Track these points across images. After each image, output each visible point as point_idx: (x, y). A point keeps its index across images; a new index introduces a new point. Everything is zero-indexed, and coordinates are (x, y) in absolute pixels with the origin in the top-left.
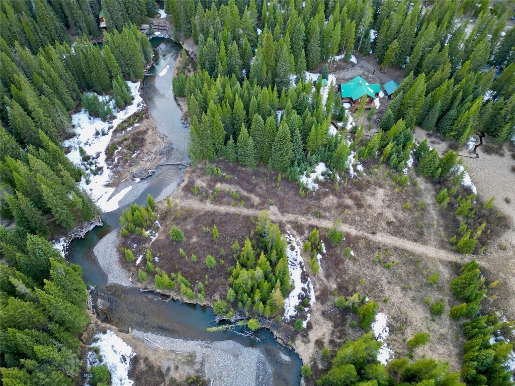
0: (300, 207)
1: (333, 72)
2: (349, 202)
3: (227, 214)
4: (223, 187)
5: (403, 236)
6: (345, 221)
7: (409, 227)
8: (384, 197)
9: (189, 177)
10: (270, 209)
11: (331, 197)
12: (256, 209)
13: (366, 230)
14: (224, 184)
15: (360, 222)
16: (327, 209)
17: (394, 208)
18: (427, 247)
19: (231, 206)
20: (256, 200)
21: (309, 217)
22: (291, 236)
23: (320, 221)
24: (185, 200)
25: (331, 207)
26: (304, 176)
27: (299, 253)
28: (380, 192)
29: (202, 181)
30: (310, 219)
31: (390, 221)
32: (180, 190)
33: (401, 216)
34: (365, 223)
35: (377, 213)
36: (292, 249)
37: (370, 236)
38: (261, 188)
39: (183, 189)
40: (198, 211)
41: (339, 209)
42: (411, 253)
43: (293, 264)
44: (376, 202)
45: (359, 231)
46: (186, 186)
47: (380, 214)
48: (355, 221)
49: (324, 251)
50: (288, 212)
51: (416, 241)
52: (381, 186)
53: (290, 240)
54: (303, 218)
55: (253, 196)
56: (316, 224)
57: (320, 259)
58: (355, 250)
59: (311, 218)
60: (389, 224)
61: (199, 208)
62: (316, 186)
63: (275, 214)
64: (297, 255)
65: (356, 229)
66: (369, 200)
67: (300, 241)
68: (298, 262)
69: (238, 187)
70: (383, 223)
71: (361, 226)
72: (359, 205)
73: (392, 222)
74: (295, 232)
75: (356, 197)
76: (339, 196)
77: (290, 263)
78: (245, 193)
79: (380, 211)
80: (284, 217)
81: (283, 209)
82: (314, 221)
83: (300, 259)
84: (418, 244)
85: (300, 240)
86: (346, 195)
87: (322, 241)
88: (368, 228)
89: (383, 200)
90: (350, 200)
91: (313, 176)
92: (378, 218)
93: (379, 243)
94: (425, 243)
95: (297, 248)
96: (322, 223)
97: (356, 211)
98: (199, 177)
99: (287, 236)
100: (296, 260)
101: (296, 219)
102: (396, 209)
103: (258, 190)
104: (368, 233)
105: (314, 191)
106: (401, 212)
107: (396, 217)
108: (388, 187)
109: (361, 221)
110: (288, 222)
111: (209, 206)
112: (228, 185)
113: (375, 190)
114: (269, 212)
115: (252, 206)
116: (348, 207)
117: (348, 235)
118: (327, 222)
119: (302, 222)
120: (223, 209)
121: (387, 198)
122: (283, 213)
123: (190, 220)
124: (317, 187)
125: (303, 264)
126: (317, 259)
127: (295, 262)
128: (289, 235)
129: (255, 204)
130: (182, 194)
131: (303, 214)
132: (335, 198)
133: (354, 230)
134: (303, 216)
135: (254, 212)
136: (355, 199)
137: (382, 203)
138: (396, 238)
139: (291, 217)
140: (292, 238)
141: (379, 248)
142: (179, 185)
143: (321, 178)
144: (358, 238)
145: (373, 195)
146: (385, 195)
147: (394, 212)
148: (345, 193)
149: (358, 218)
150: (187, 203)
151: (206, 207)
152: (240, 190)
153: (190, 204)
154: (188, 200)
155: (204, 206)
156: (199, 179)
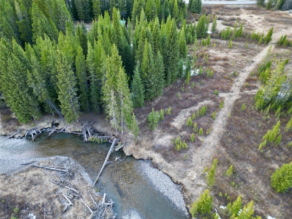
2: (220, 62)
3: (228, 128)
4: (179, 121)
9: (148, 150)
10: (223, 97)
13: (249, 63)
14: (175, 120)
17: (229, 51)
23: (241, 77)
25: (224, 69)
28: (212, 51)
29: (161, 136)
30: (238, 81)
32: (170, 165)
37: (256, 63)
39: (169, 161)
41: (227, 67)
45: (251, 65)
46: (165, 156)
47: (234, 56)
48: (241, 64)
54: (237, 83)
55: (201, 104)
56: (244, 79)
59: (237, 79)
63: (230, 96)
66: (220, 56)
69: (184, 110)
71: (246, 64)
72: (225, 60)
73: (242, 54)
74: (255, 90)
75: (215, 59)
76: (213, 64)
78: (196, 108)
79: (230, 55)
80: (235, 92)
89: (221, 53)
90: (218, 61)
97: (230, 62)
98: (152, 139)
101: (238, 86)
104: (253, 63)
107: (237, 52)
108: (209, 49)
110: (241, 91)
111: (211, 141)
112: (178, 117)
113: (209, 52)
115: (217, 107)
118: (241, 74)
119: (241, 84)
120: (218, 129)
121: (219, 51)
122: (229, 91)
129: (213, 104)
130: (178, 165)
131: (232, 82)
132: (215, 66)
133: (250, 67)
139: (235, 89)
142: (156, 166)
145: (214, 54)
146: (216, 51)
147: (232, 52)
150: (200, 162)
151: (213, 144)
152: (189, 110)
153: (202, 159)
154: (193, 160)
155: (210, 145)
156: (155, 140)
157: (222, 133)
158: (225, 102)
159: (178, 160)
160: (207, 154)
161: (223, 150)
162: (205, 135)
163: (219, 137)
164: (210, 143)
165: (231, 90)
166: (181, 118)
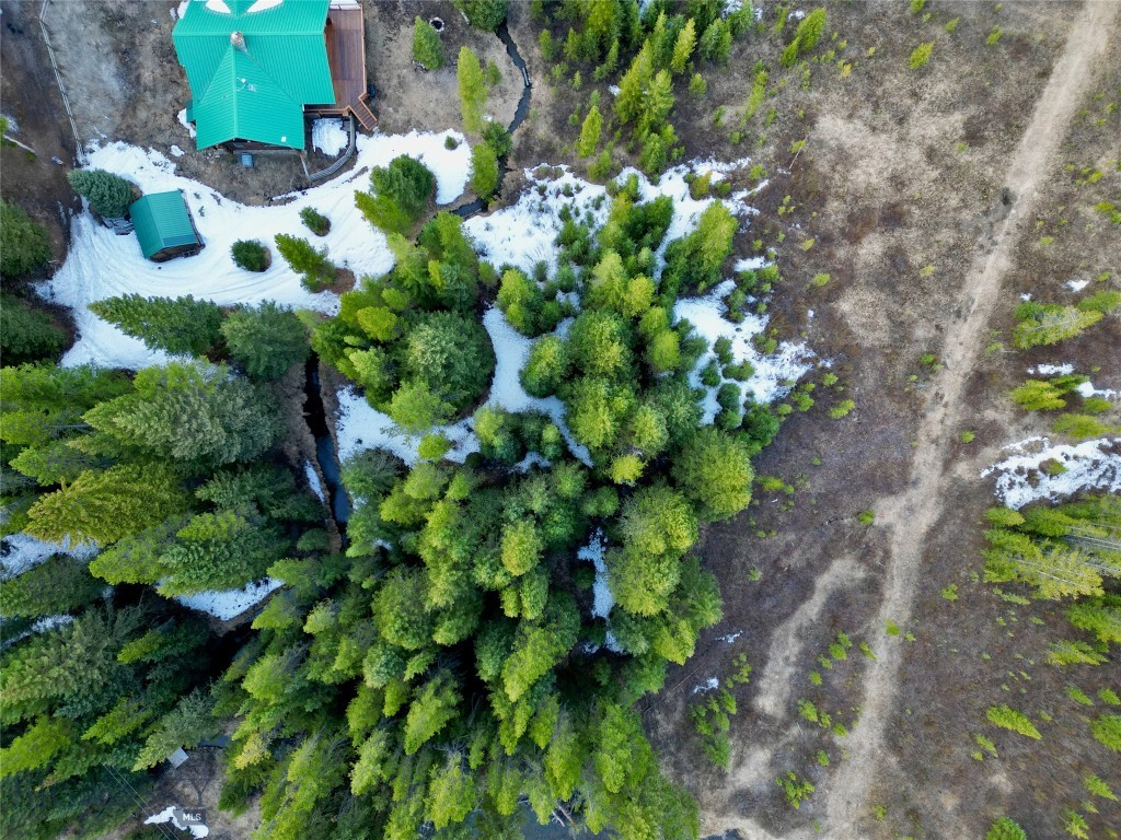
0: (885, 420)
1: (70, 150)
2: (872, 248)
4: (776, 687)
5: (1027, 106)
6: (953, 280)
7: (993, 77)
8: (859, 124)
9: (723, 812)
10: (889, 527)
11: (845, 306)
12: (883, 572)
13: (991, 219)
14: (763, 684)
15: (960, 231)
16: (901, 329)
17: (909, 102)
18: (1068, 46)
19: (867, 660)
20: (843, 571)
21: (929, 396)
22: (1001, 467)
23: (948, 362)
24: (830, 821)
25: (889, 316)
26: (744, 387)
27: (1068, 450)
28: (833, 127)
29: (740, 763)
30: (938, 397)
31: (962, 132)
33: (941, 87)
34: (966, 216)
35: (923, 165)
36: (1051, 469)
37: (1020, 212)
38: (788, 551)
39: (778, 833)
40: (883, 772)
41: (901, 288)
42: (1091, 103)
43: (1109, 474)
44: (876, 155)
45: (994, 243)
46: (765, 821)
47: (931, 154)
48: (956, 246)
49: (1066, 369)
50: (905, 465)
51: (1045, 74)
52: (809, 120)
53: (1020, 471)
54: (935, 416)
55: (825, 582)
56: (960, 380)
57: (1096, 388)
58: (1070, 272)
59: (934, 389)
60: (973, 137)
61: (870, 769)
62: (790, 349)
63: (911, 509)
64: (1076, 458)
65: (989, 252)
66: (869, 175)
67: (1026, 442)
68: (1101, 456)
69: (778, 632)
70: (967, 157)
71: (978, 231)
72: (893, 217)
73: (967, 124)
74: (989, 452)
75: (851, 218)
76: (846, 278)
77: (1104, 482)
78: (812, 609)
79: (916, 154)
80: (925, 481)
81: (894, 480)
82: (950, 383)
83: (1089, 449)
84: (1057, 68)
85: (1019, 437)
86: (841, 253)
87: (1031, 371)
88: (986, 213)
89: (874, 129)
90: (865, 241)
91: (741, 352)
92: (948, 168)
93: (1046, 189)
94: (1058, 46)
95: (1055, 453)
96: (958, 356)
97: (914, 234)
98: (722, 775)
99: (1004, 480)
100: (1096, 464)
101: (935, 442)
102: (915, 95)
103: (795, 560)
104: (1004, 217)
105: (814, 361)
106: (927, 81)
107: (947, 108)
108: (814, 95)
109: (957, 225)
110: (947, 466)
111: (864, 737)
112: (768, 669)
113: (821, 143)
114: (899, 529)
115: (873, 587)
116: (896, 258)
117: (1011, 284)
118: (950, 340)
119: (949, 422)
120: (877, 687)
121: (866, 112)
122: (906, 483)
123: (919, 798)
124: (794, 349)
125: (1105, 442)
126: (1095, 396)
127: (1103, 467)
128: (999, 473)
129: (860, 574)
131: (917, 414)
132: (849, 291)
133: (992, 258)
134: (923, 416)
135: (898, 583)
136: (858, 225)
137: (884, 136)
138: (1029, 132)
139: (926, 461)
140: (1012, 464)
141: (1066, 198)
143: (753, 325)
144: (1022, 254)
145: (843, 157)
146: (850, 116)
147: (923, 105)
148: (830, 256)
149: (946, 236)
150: (844, 813)
151: (867, 746)
152: (792, 625)
153: (849, 803)
154: (830, 811)
155: (862, 752)
156: (730, 778)
157: (889, 702)
158: (895, 549)
159: (798, 825)
160: (856, 784)
161: (893, 760)
162: (848, 722)
163: (881, 718)
164: (861, 746)
165: (913, 476)
166: (777, 669)
